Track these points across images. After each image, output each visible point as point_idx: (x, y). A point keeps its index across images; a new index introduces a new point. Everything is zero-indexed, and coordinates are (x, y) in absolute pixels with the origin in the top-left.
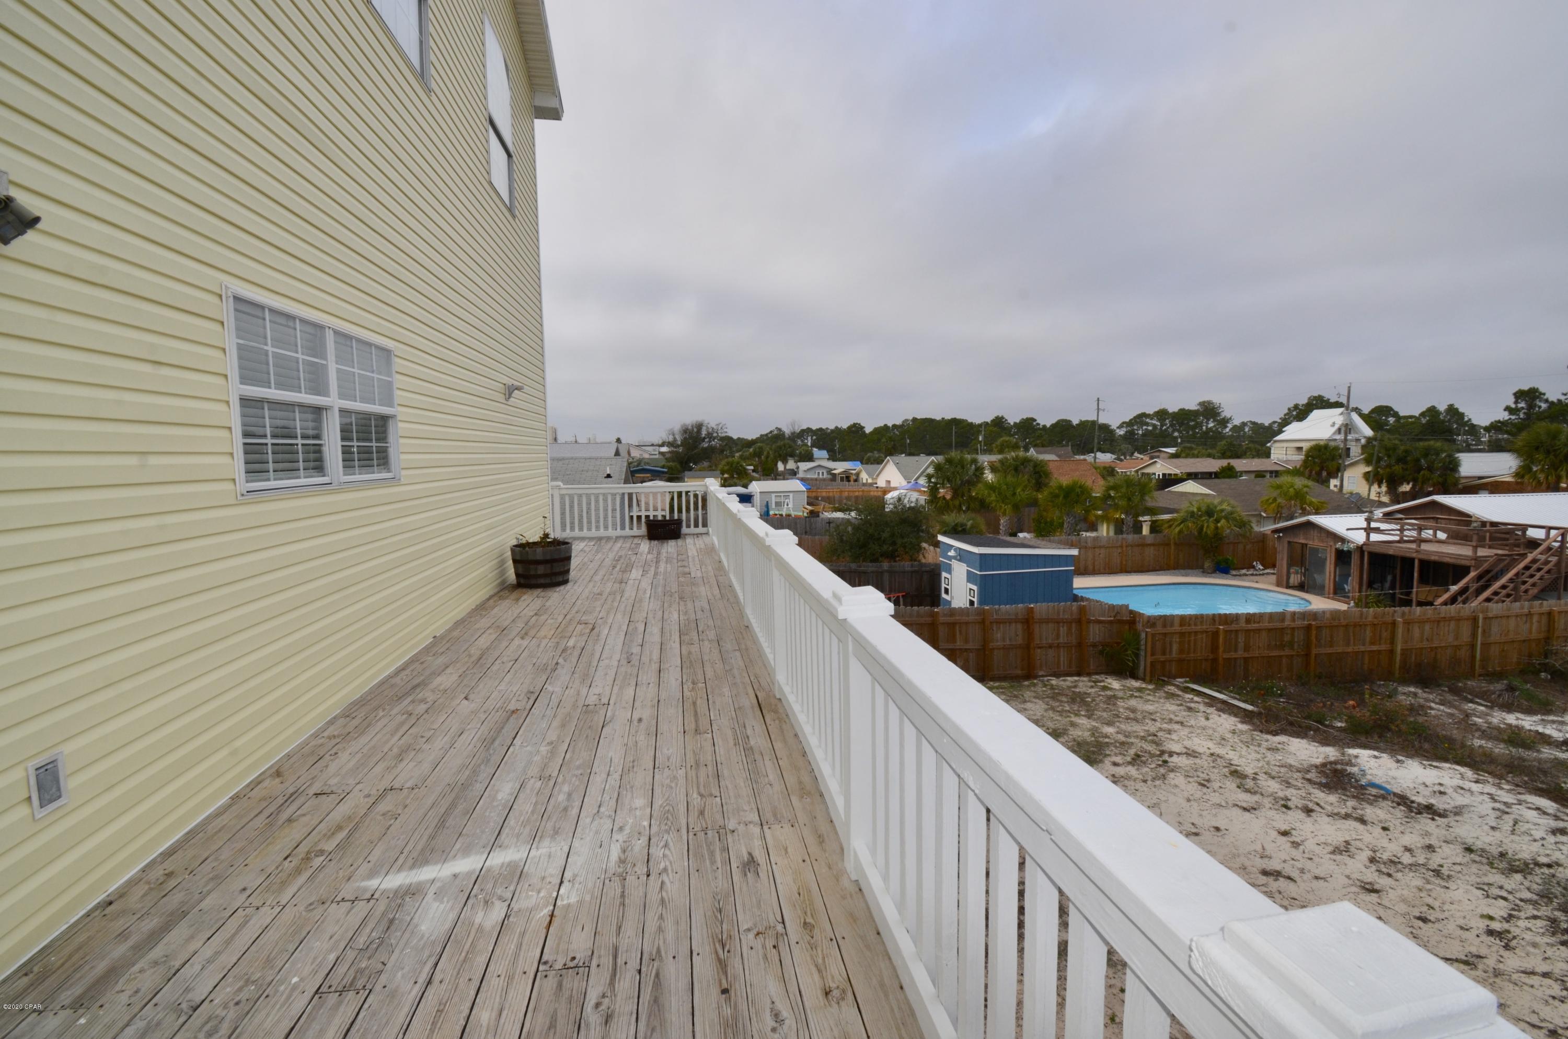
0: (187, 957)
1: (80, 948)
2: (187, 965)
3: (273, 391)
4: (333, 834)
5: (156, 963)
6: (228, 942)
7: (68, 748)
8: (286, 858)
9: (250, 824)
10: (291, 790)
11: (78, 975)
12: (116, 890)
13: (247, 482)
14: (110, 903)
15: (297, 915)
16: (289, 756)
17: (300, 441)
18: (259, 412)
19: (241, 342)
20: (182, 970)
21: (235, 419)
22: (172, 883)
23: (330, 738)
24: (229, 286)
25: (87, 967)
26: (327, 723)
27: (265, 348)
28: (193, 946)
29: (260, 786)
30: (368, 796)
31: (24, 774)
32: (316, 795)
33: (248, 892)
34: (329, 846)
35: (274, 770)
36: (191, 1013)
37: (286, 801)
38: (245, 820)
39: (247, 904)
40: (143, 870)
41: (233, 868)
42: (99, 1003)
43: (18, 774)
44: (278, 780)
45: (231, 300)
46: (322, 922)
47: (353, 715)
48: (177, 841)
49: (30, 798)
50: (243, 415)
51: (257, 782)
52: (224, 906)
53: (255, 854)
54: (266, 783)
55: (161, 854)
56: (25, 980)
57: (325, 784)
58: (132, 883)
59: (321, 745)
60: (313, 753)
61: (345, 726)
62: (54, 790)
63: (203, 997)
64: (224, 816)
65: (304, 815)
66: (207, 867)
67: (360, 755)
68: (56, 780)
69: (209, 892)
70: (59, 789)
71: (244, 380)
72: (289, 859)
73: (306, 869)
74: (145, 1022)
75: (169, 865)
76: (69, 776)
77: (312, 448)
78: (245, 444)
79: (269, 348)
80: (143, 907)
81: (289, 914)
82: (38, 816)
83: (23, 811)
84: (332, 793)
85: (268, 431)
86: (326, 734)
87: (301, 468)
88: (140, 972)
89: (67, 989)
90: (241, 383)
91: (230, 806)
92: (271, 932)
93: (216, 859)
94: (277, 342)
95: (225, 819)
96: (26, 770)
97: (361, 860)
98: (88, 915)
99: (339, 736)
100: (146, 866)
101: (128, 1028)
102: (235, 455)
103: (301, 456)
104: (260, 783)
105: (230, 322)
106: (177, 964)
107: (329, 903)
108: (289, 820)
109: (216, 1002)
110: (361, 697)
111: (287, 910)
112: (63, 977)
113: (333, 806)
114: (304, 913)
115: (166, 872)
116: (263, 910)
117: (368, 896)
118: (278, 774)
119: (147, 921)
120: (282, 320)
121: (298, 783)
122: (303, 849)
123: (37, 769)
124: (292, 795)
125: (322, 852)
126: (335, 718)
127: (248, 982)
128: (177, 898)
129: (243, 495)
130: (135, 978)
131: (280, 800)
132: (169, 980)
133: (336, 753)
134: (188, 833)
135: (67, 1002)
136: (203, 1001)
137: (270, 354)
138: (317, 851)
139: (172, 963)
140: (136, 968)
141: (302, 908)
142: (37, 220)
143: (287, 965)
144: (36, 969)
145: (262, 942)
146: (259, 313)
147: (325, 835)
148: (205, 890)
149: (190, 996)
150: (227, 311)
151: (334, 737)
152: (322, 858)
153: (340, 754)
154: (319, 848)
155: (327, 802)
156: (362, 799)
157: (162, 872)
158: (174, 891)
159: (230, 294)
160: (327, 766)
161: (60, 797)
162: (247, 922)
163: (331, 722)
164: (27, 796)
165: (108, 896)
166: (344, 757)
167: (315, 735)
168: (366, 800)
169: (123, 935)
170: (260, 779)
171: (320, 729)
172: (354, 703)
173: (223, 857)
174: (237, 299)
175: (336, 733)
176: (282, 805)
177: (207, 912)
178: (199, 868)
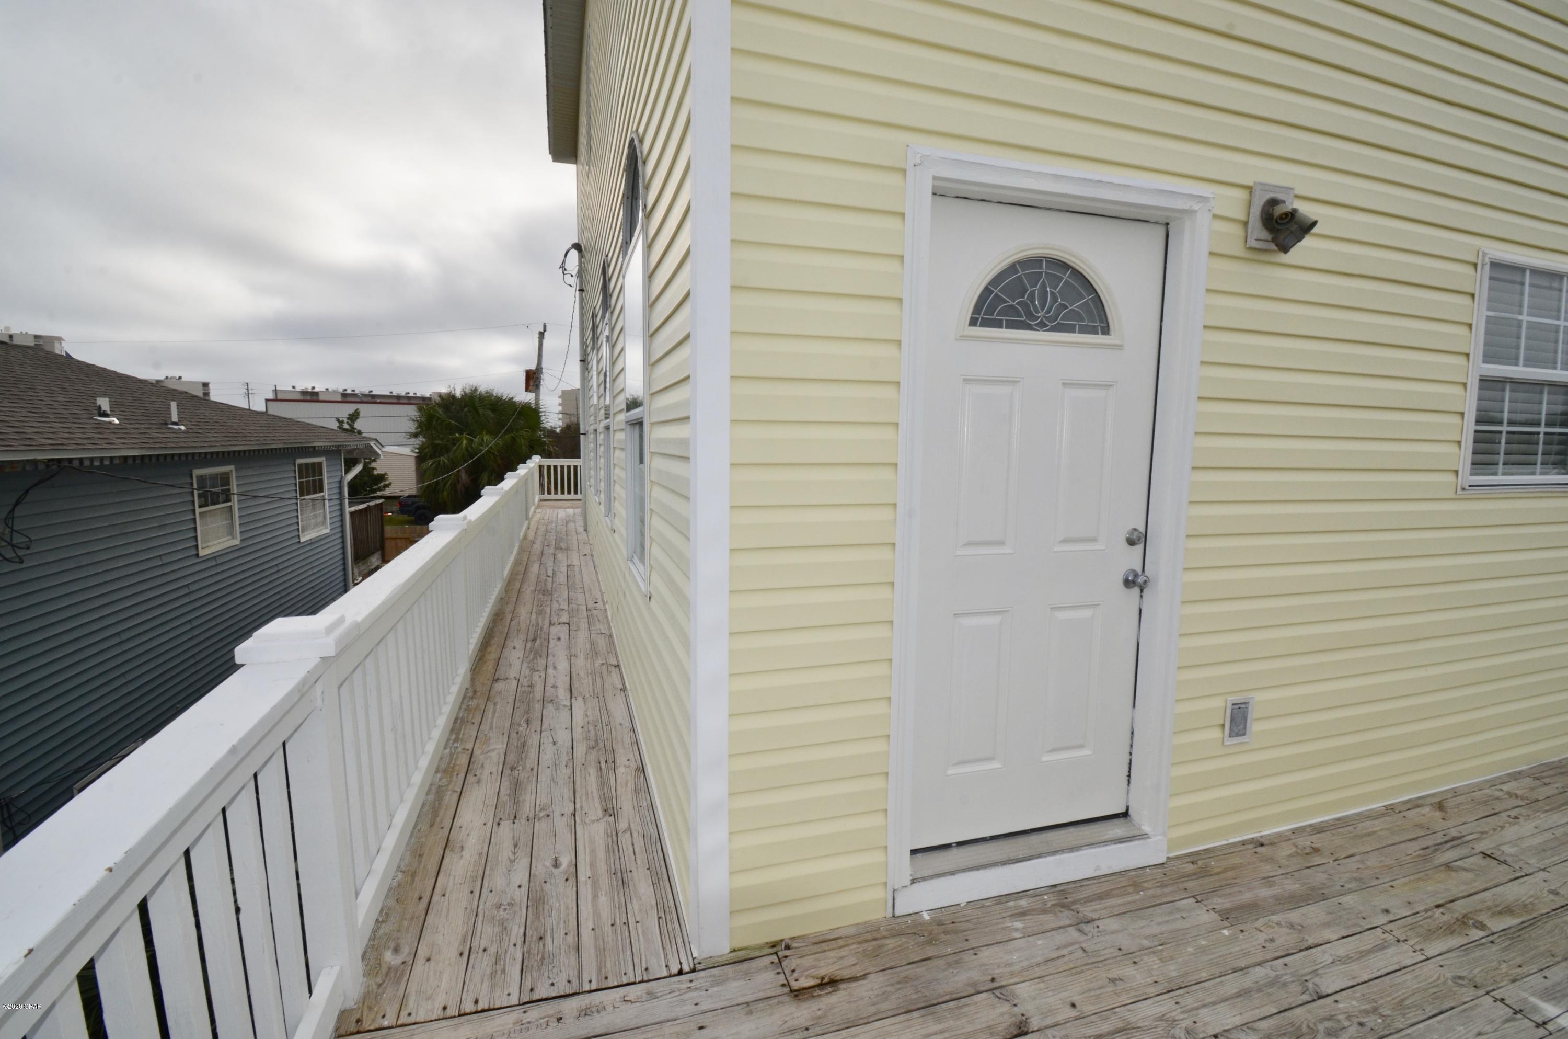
0: (1320, 941)
1: (1233, 868)
2: (1319, 948)
3: (1520, 369)
4: (1500, 913)
5: (1292, 926)
6: (1363, 954)
7: (1259, 697)
8: (1438, 906)
9: (1403, 845)
10: (1454, 833)
11: (1228, 891)
12: (1269, 835)
13: (1471, 474)
14: (1262, 845)
15: (1442, 979)
16: (1455, 793)
17: (1542, 429)
18: (1497, 394)
19: (1492, 314)
20: (1314, 950)
21: (1470, 404)
22: (1317, 860)
23: (1510, 795)
24: (1487, 251)
25: (1236, 889)
26: (1509, 775)
27: (1520, 317)
28: (1328, 934)
29: (1418, 810)
30: (1555, 893)
31: (1223, 704)
32: (1485, 855)
33: (1391, 917)
34: (1496, 925)
35: (1437, 800)
36: (1315, 998)
37: (1446, 842)
38: (1397, 839)
39: (1387, 928)
40: (1294, 831)
41: (1376, 882)
42: (1242, 927)
43: (1218, 703)
44: (1438, 814)
45: (1487, 267)
46: (1472, 1008)
47: (1547, 781)
48: (1327, 822)
49: (1223, 725)
50: (1480, 399)
51: (1415, 804)
52: (1364, 915)
53: (1403, 880)
54: (1427, 810)
55: (1311, 825)
56: (1190, 868)
57: (1497, 847)
58: (1281, 838)
59: (1498, 798)
60: (1485, 803)
61: (1533, 789)
62: (1242, 726)
63: (1329, 992)
64: (1376, 822)
65: (1466, 870)
66: (1352, 864)
67: (1548, 835)
68: (1245, 719)
69: (1350, 891)
70: (1245, 728)
71: (1488, 358)
72: (1441, 910)
73: (1460, 933)
74: (1275, 973)
75: (1317, 840)
76: (1255, 720)
77: (1557, 438)
78: (1476, 432)
79: (1524, 318)
80: (1288, 866)
81: (1430, 971)
82: (1227, 743)
83: (1216, 734)
84: (1505, 862)
85: (1506, 416)
86: (1505, 788)
87: (1539, 463)
88: (1277, 924)
89: (1220, 897)
90: (1484, 362)
91: (1383, 815)
92: (1409, 976)
93: (1362, 862)
94: (1535, 310)
95: (1377, 825)
96: (1226, 701)
97: (1534, 968)
98: (1243, 843)
99: (1522, 798)
100: (1297, 829)
101: (1258, 969)
102: (1463, 444)
103: (1541, 447)
104: (1418, 806)
105: (1483, 294)
106: (1311, 941)
107: (1482, 992)
108: (1448, 866)
109: (1341, 1006)
110: (1560, 761)
111: (1431, 964)
112: (1218, 884)
113: (1506, 880)
114: (1450, 982)
115: (1313, 845)
116: (1405, 947)
117: (1540, 1021)
118: (1440, 806)
119: (1289, 881)
120: (1544, 282)
121: (1464, 829)
122: (1460, 907)
123: (1233, 704)
124: (1454, 839)
125: (1481, 926)
126: (1520, 773)
127: (1375, 1010)
128: (1319, 878)
129: (1463, 489)
130: (1273, 927)
131: (1439, 838)
132: (1301, 951)
133: (1516, 818)
134: (1339, 819)
135: (1218, 907)
136: (1328, 995)
137: (1524, 325)
138: (1477, 922)
139: (1306, 937)
140: (1275, 918)
141: (1449, 975)
142: (1314, 223)
143: (1421, 1026)
144: (1200, 863)
145: (1398, 980)
146: (1518, 278)
147: (1489, 908)
148: (1347, 886)
149: (1317, 980)
150: (1480, 282)
151: (1517, 796)
152: (1482, 934)
153: (1521, 820)
154: (1480, 919)
155: (1498, 872)
156: (1545, 893)
157: (1309, 843)
158: (1318, 869)
159: (1487, 261)
160: (1502, 827)
161: (1244, 734)
162: (1384, 948)
163: (1516, 776)
164: (1222, 722)
165: (1261, 837)
166: (1526, 827)
167: (1492, 783)
168: (1552, 897)
169: (1268, 881)
170: (1420, 802)
171: (1499, 777)
172: (1550, 766)
173: (1369, 863)
174: (1495, 265)
175: (1519, 792)
176: (1441, 844)
177: (1345, 909)
178: (1344, 861)
